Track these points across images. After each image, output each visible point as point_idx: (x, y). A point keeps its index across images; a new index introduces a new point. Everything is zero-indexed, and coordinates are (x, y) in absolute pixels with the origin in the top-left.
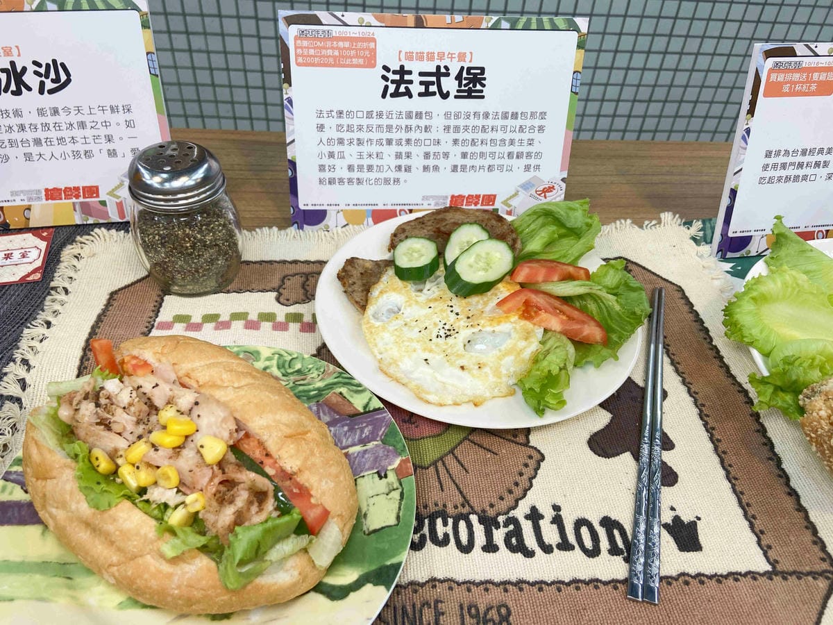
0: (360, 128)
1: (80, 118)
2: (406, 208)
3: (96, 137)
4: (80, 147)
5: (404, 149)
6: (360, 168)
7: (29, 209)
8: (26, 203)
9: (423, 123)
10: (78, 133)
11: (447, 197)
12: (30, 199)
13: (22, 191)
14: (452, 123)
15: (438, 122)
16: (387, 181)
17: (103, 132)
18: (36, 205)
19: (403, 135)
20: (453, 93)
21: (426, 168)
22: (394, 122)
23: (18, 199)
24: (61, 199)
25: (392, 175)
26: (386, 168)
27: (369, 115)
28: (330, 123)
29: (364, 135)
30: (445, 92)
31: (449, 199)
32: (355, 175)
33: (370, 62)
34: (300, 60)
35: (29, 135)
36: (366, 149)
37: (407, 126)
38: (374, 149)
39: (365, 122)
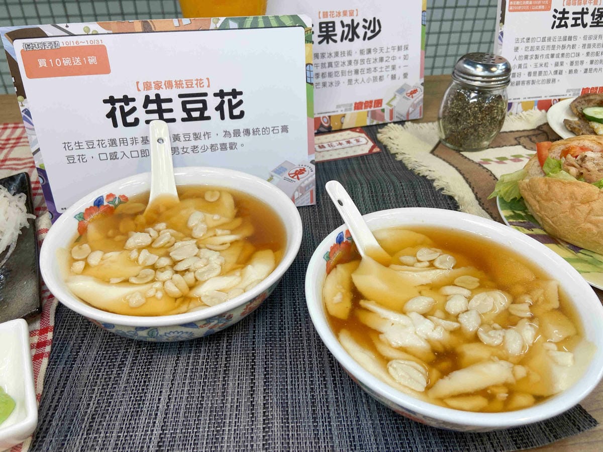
0: (538, 48)
1: (382, 55)
2: (557, 98)
3: (387, 67)
4: (378, 74)
5: (559, 60)
6: (535, 73)
7: (344, 116)
8: (343, 113)
9: (571, 43)
10: (378, 65)
11: (580, 89)
12: (346, 110)
13: (342, 105)
14: (587, 42)
15: (580, 42)
16: (548, 81)
17: (391, 63)
18: (348, 113)
19: (561, 51)
20: (589, 24)
21: (570, 72)
22: (556, 43)
23: (339, 110)
24: (362, 109)
25: (551, 77)
26: (549, 72)
27: (544, 39)
28: (522, 46)
29: (539, 53)
30: (585, 23)
31: (581, 91)
32: (532, 78)
33: (548, 8)
34: (511, 8)
35: (353, 68)
36: (539, 61)
37: (563, 46)
38: (543, 61)
39: (541, 44)
